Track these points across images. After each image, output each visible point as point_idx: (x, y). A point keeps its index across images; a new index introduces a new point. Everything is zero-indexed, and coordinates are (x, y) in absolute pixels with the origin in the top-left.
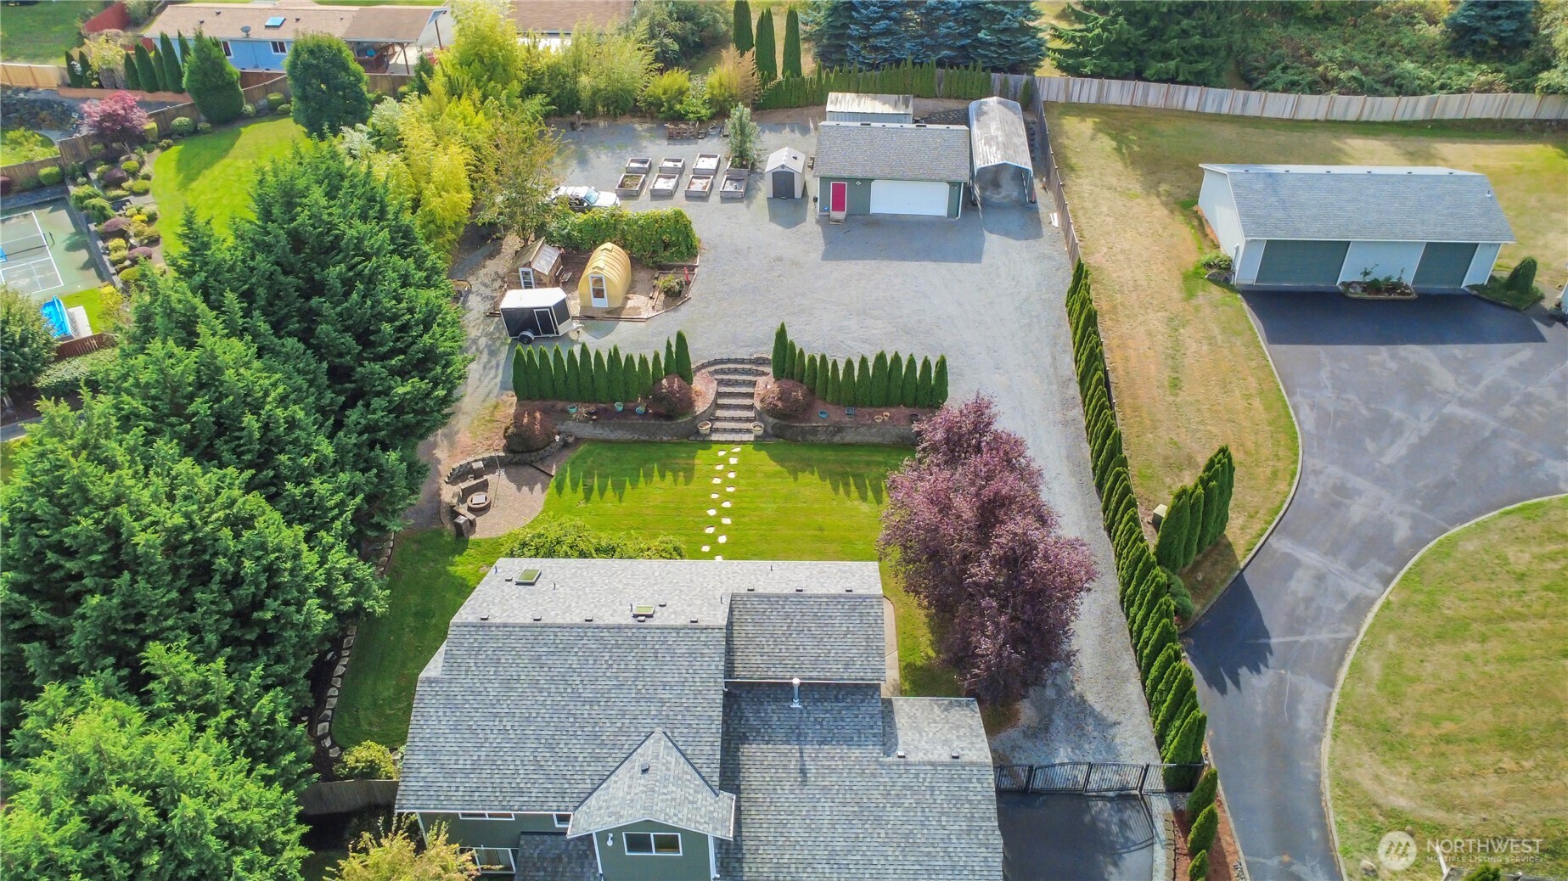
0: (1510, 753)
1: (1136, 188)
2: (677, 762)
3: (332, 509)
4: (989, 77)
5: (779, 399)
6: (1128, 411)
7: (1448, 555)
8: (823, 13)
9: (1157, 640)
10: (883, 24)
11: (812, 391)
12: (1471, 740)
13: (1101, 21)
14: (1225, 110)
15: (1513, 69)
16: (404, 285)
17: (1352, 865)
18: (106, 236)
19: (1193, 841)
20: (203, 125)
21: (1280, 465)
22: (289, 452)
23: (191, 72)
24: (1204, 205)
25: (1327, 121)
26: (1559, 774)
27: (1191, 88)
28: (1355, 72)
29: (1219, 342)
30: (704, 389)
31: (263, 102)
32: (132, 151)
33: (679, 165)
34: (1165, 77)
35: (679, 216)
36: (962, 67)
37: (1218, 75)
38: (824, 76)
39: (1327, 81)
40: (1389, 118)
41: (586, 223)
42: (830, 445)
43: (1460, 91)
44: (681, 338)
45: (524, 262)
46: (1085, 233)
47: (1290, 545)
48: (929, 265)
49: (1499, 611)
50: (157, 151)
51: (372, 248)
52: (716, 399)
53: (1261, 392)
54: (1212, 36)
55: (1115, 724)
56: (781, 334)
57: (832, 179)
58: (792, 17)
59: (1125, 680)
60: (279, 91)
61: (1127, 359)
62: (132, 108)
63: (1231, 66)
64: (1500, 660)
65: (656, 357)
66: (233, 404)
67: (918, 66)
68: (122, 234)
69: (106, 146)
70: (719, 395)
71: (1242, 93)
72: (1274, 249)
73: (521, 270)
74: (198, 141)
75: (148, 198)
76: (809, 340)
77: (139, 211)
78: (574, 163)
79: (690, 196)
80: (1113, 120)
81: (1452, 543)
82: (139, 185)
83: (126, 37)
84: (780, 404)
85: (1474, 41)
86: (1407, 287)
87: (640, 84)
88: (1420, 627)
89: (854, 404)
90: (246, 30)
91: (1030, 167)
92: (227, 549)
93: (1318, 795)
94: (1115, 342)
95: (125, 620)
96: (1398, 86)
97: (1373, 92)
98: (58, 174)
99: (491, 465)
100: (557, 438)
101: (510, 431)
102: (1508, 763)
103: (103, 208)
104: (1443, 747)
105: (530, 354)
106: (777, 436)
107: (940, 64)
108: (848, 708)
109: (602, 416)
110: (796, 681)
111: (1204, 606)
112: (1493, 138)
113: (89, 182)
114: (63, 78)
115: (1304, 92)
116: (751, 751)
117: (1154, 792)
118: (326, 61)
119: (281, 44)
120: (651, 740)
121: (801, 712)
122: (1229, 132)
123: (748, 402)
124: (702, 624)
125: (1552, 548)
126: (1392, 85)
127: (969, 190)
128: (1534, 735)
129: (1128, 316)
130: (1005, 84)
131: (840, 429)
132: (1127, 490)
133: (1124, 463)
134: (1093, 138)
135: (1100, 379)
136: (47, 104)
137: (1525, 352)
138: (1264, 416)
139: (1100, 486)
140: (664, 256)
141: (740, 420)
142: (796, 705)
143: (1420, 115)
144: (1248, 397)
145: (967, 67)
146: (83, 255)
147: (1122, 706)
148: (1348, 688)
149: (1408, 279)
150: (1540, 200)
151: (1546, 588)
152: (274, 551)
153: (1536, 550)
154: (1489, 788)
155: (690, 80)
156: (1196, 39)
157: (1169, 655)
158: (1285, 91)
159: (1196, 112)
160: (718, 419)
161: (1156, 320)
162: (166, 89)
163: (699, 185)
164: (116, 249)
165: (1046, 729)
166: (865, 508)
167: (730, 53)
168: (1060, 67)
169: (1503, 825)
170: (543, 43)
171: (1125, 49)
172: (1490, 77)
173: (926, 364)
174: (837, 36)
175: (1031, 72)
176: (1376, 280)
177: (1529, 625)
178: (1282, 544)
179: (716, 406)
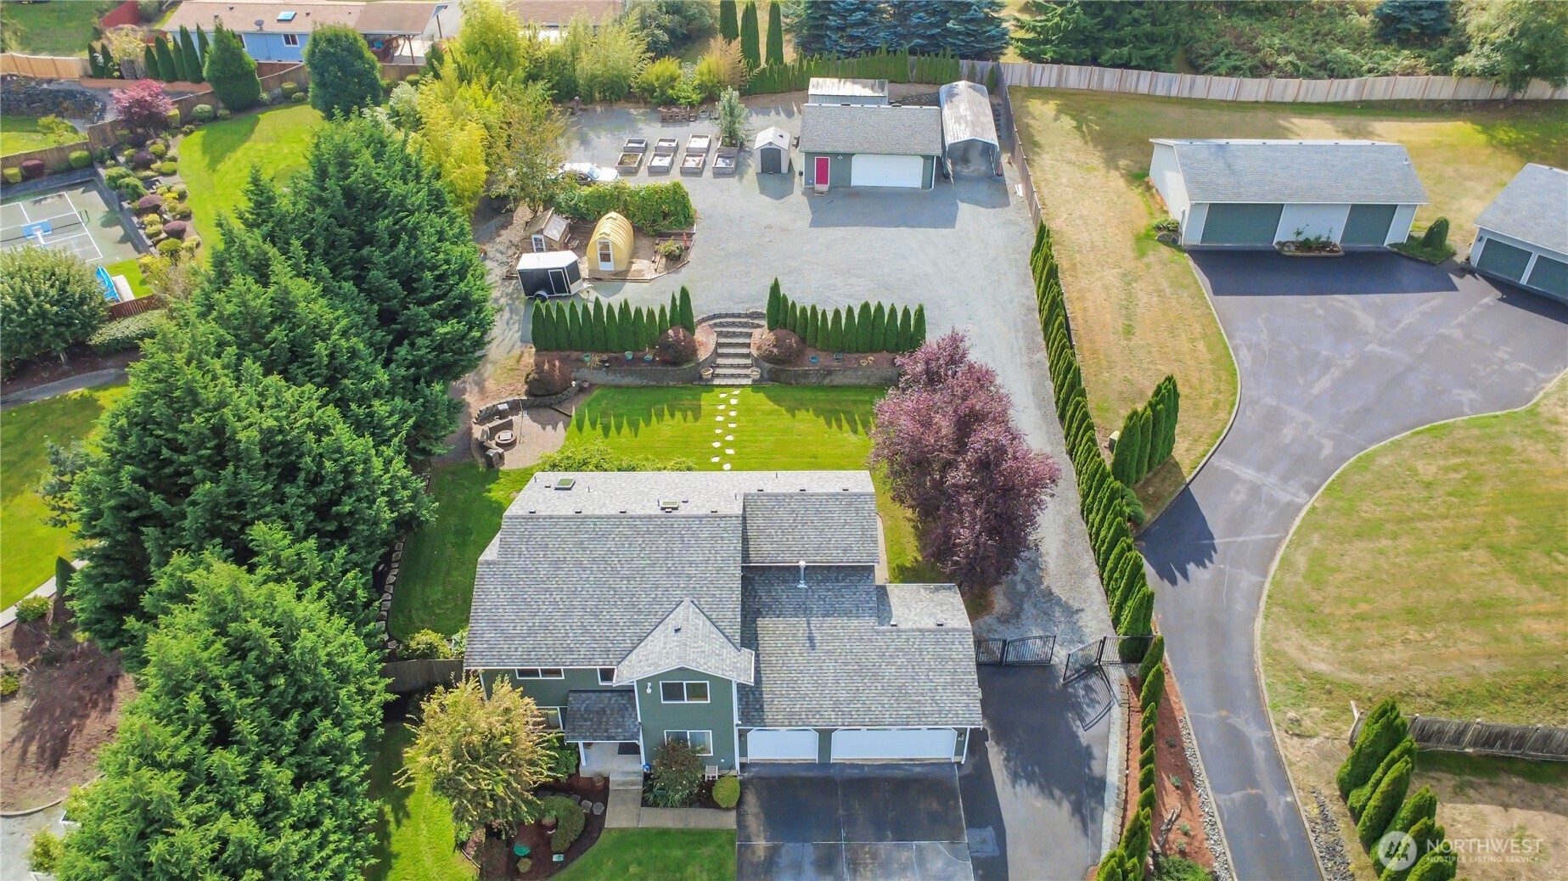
0: (1414, 627)
1: (1097, 161)
2: (704, 624)
3: (390, 428)
4: (957, 63)
5: (774, 346)
6: (1087, 354)
7: (1366, 468)
8: (802, 6)
9: (1113, 537)
10: (859, 15)
11: (803, 340)
12: (1383, 618)
13: (1059, 10)
14: (1174, 93)
15: (1432, 54)
16: (440, 240)
17: (1279, 717)
18: (140, 212)
19: (1144, 699)
20: (222, 112)
21: (1220, 397)
22: (352, 378)
23: (212, 62)
24: (1153, 177)
25: (1267, 102)
26: (1455, 642)
27: (1144, 73)
28: (1291, 58)
29: (1168, 294)
30: (705, 340)
31: (278, 91)
32: (158, 136)
33: (674, 144)
34: (1120, 62)
35: (677, 186)
36: (933, 54)
37: (1168, 60)
38: (805, 63)
39: (1266, 66)
40: (1323, 100)
41: (591, 195)
42: (821, 387)
43: (1386, 74)
44: (685, 293)
45: (537, 229)
46: (1047, 202)
47: (1229, 463)
48: (905, 231)
49: (1409, 514)
50: (180, 136)
51: (413, 205)
52: (716, 349)
53: (1204, 336)
54: (1162, 24)
55: (1078, 611)
56: (775, 289)
57: (816, 154)
58: (775, 10)
59: (1085, 575)
60: (292, 80)
61: (1085, 310)
62: (157, 94)
63: (1179, 52)
64: (1408, 553)
65: (663, 310)
66: (304, 334)
67: (892, 54)
68: (156, 209)
69: (132, 132)
70: (719, 345)
71: (1188, 78)
72: (1217, 212)
73: (533, 236)
74: (220, 127)
75: (176, 178)
76: (800, 295)
77: (169, 190)
78: (576, 144)
79: (685, 172)
80: (1071, 102)
81: (1370, 458)
82: (166, 166)
83: (142, 31)
84: (775, 350)
85: (1398, 30)
86: (1335, 246)
87: (634, 71)
88: (1341, 527)
89: (842, 351)
90: (260, 23)
91: (996, 143)
92: (310, 451)
93: (1251, 663)
94: (1075, 295)
95: (229, 506)
96: (1330, 70)
97: (1308, 75)
98: (87, 157)
99: (515, 407)
100: (574, 383)
101: (531, 377)
102: (1412, 635)
103: (136, 186)
104: (1359, 623)
105: (548, 308)
106: (772, 380)
107: (912, 52)
108: (847, 587)
109: (607, 366)
110: (802, 564)
111: (1154, 515)
112: (1415, 116)
113: (117, 164)
114: (85, 69)
115: (1245, 76)
116: (765, 623)
117: (1111, 664)
118: (343, 50)
119: (293, 36)
120: (681, 608)
121: (807, 591)
122: (1176, 112)
123: (745, 351)
124: (721, 513)
125: (1456, 461)
126: (1325, 69)
127: (941, 164)
128: (1435, 612)
129: (1086, 273)
130: (972, 70)
131: (830, 373)
132: (1086, 416)
133: (1083, 393)
134: (1056, 119)
135: (1061, 323)
136: (70, 94)
137: (1437, 299)
138: (1208, 356)
139: (1062, 417)
140: (663, 225)
141: (738, 366)
142: (802, 585)
143: (1350, 96)
144: (1192, 340)
145: (937, 55)
146: (118, 231)
147: (1084, 596)
148: (1278, 577)
149: (1337, 239)
150: (1456, 171)
151: (1450, 495)
152: (349, 455)
153: (1441, 463)
154: (1398, 654)
155: (680, 68)
156: (1147, 27)
157: (1123, 548)
158: (1227, 75)
159: (1148, 95)
160: (718, 366)
161: (1111, 276)
162: (184, 79)
163: (691, 163)
164: (152, 224)
165: (1018, 616)
166: (853, 438)
167: (718, 42)
168: (1023, 55)
169: (1407, 683)
170: (542, 35)
171: (1082, 37)
172: (1413, 62)
173: (906, 312)
174: (817, 27)
175: (996, 59)
176: (1307, 239)
177: (1435, 524)
178: (1223, 463)
179: (716, 354)
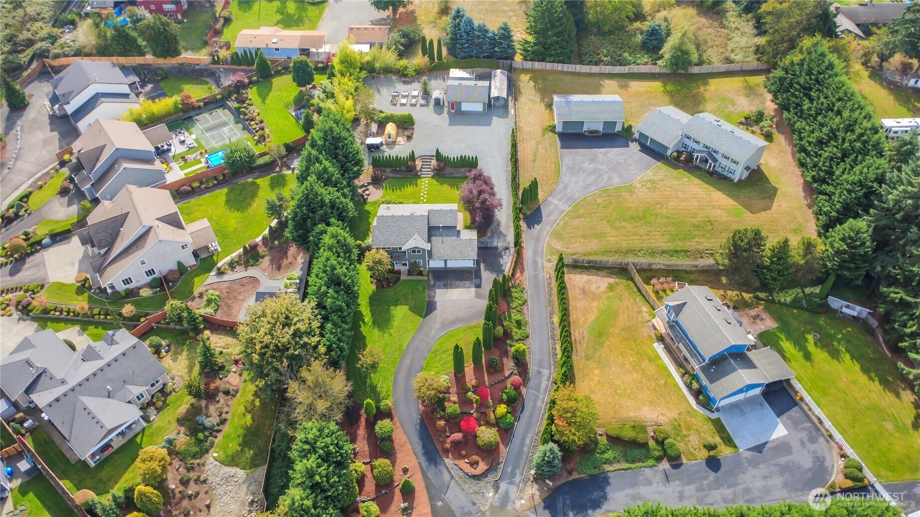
1: (538, 99)
2: (420, 238)
4: (499, 62)
6: (522, 168)
7: (585, 200)
8: (448, 38)
11: (445, 164)
12: (576, 237)
14: (569, 70)
15: (653, 58)
17: (546, 258)
18: (247, 120)
19: (517, 254)
20: (261, 80)
21: (554, 180)
23: (258, 65)
24: (553, 106)
25: (598, 74)
27: (559, 64)
28: (608, 58)
29: (548, 149)
30: (419, 163)
31: (275, 70)
32: (244, 90)
33: (407, 93)
34: (551, 61)
35: (409, 112)
38: (449, 62)
39: (600, 61)
40: (617, 73)
41: (384, 117)
42: (450, 177)
43: (638, 64)
44: (413, 152)
46: (520, 115)
47: (552, 199)
48: (476, 127)
49: (591, 212)
50: (250, 90)
53: (554, 162)
55: (507, 235)
56: (437, 150)
57: (451, 101)
58: (439, 42)
59: (510, 227)
60: (280, 66)
61: (523, 155)
62: (244, 78)
64: (588, 222)
65: (407, 156)
67: (477, 59)
68: (252, 119)
69: (235, 89)
70: (422, 165)
71: (574, 65)
72: (566, 123)
73: (368, 131)
74: (261, 86)
75: (254, 107)
76: (446, 152)
77: (254, 112)
79: (411, 105)
80: (534, 75)
82: (250, 102)
84: (437, 167)
85: (646, 47)
86: (600, 132)
87: (393, 64)
88: (574, 215)
89: (455, 167)
90: (267, 45)
91: (507, 96)
93: (543, 247)
94: (521, 150)
98: (221, 98)
99: (369, 184)
100: (384, 177)
101: (373, 175)
103: (245, 112)
105: (374, 155)
106: (437, 175)
107: (484, 57)
108: (451, 230)
109: (395, 171)
110: (441, 226)
111: (530, 212)
113: (233, 101)
114: (211, 61)
115: (592, 65)
116: (433, 238)
117: (511, 247)
118: (304, 66)
119: (279, 49)
120: (415, 235)
123: (429, 167)
124: (423, 215)
125: (607, 198)
126: (619, 62)
127: (489, 101)
128: (589, 235)
130: (503, 64)
131: (452, 173)
134: (528, 82)
136: (206, 70)
137: (623, 150)
140: (406, 126)
141: (428, 171)
142: (441, 230)
145: (492, 59)
146: (242, 126)
147: (509, 232)
148: (555, 228)
149: (601, 129)
150: (649, 102)
151: (603, 207)
153: (603, 199)
155: (409, 62)
158: (588, 64)
160: (422, 171)
161: (533, 143)
163: (413, 101)
164: (253, 124)
165: (492, 237)
166: (455, 192)
167: (420, 53)
171: (539, 53)
172: (647, 60)
173: (472, 157)
175: (511, 60)
176: (592, 130)
177: (596, 215)
178: (550, 199)
179: (422, 168)
